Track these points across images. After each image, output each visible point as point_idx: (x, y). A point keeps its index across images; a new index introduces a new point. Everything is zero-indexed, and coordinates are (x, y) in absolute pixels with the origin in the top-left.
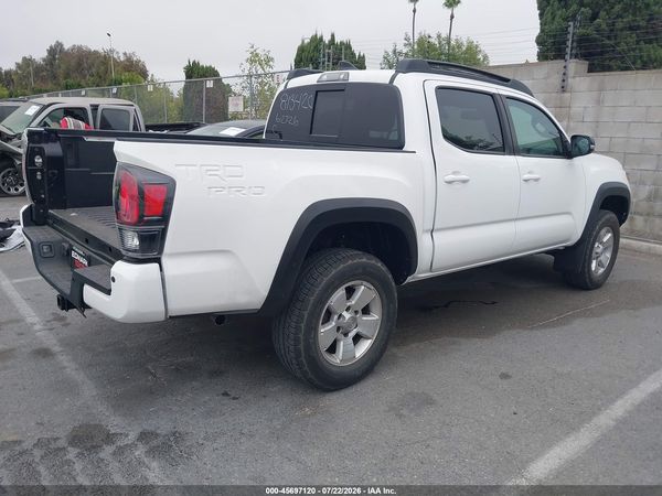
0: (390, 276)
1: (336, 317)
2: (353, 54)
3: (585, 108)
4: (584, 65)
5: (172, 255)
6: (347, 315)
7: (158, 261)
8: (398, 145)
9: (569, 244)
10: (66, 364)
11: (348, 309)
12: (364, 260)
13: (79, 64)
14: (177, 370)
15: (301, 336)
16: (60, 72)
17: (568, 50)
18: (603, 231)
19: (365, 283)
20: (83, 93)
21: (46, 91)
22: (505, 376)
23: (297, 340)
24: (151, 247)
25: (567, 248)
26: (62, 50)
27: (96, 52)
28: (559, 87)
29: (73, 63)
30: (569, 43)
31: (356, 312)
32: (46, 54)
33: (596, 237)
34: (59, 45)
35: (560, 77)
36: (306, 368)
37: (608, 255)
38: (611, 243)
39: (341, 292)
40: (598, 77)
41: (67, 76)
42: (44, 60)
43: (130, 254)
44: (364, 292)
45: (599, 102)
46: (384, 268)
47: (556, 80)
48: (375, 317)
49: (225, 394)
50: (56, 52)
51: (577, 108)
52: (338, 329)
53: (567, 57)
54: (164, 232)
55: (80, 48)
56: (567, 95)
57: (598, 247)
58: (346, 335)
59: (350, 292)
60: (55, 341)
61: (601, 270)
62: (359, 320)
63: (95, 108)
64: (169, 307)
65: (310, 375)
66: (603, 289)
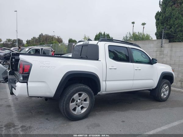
0: (92, 92)
1: (76, 101)
2: (110, 37)
3: (167, 52)
4: (168, 41)
5: (30, 81)
6: (79, 101)
7: (27, 83)
8: (97, 59)
9: (153, 88)
10: (13, 109)
11: (79, 99)
12: (84, 87)
13: (46, 39)
14: (38, 112)
15: (64, 105)
16: (42, 41)
17: (163, 37)
18: (165, 85)
19: (84, 93)
20: (44, 46)
21: (36, 45)
22: (123, 121)
23: (63, 106)
24: (25, 79)
25: (153, 89)
26: (42, 35)
27: (51, 36)
28: (160, 46)
29: (45, 38)
30: (163, 35)
31: (82, 101)
32: (39, 36)
33: (162, 87)
34: (42, 34)
35: (161, 44)
36: (66, 114)
37: (168, 92)
38: (168, 89)
39: (77, 95)
40: (171, 44)
41: (43, 41)
42: (38, 38)
43: (21, 81)
44: (84, 95)
45: (171, 50)
46: (90, 89)
47: (160, 44)
48: (88, 102)
49: (47, 119)
50: (41, 36)
51: (165, 52)
52: (76, 104)
53: (163, 38)
54: (28, 76)
55: (47, 35)
56: (163, 48)
57: (163, 90)
58: (79, 106)
59: (80, 95)
60: (12, 104)
61: (165, 96)
62: (83, 103)
63: (42, 49)
64: (29, 94)
65: (67, 116)
66: (166, 102)
